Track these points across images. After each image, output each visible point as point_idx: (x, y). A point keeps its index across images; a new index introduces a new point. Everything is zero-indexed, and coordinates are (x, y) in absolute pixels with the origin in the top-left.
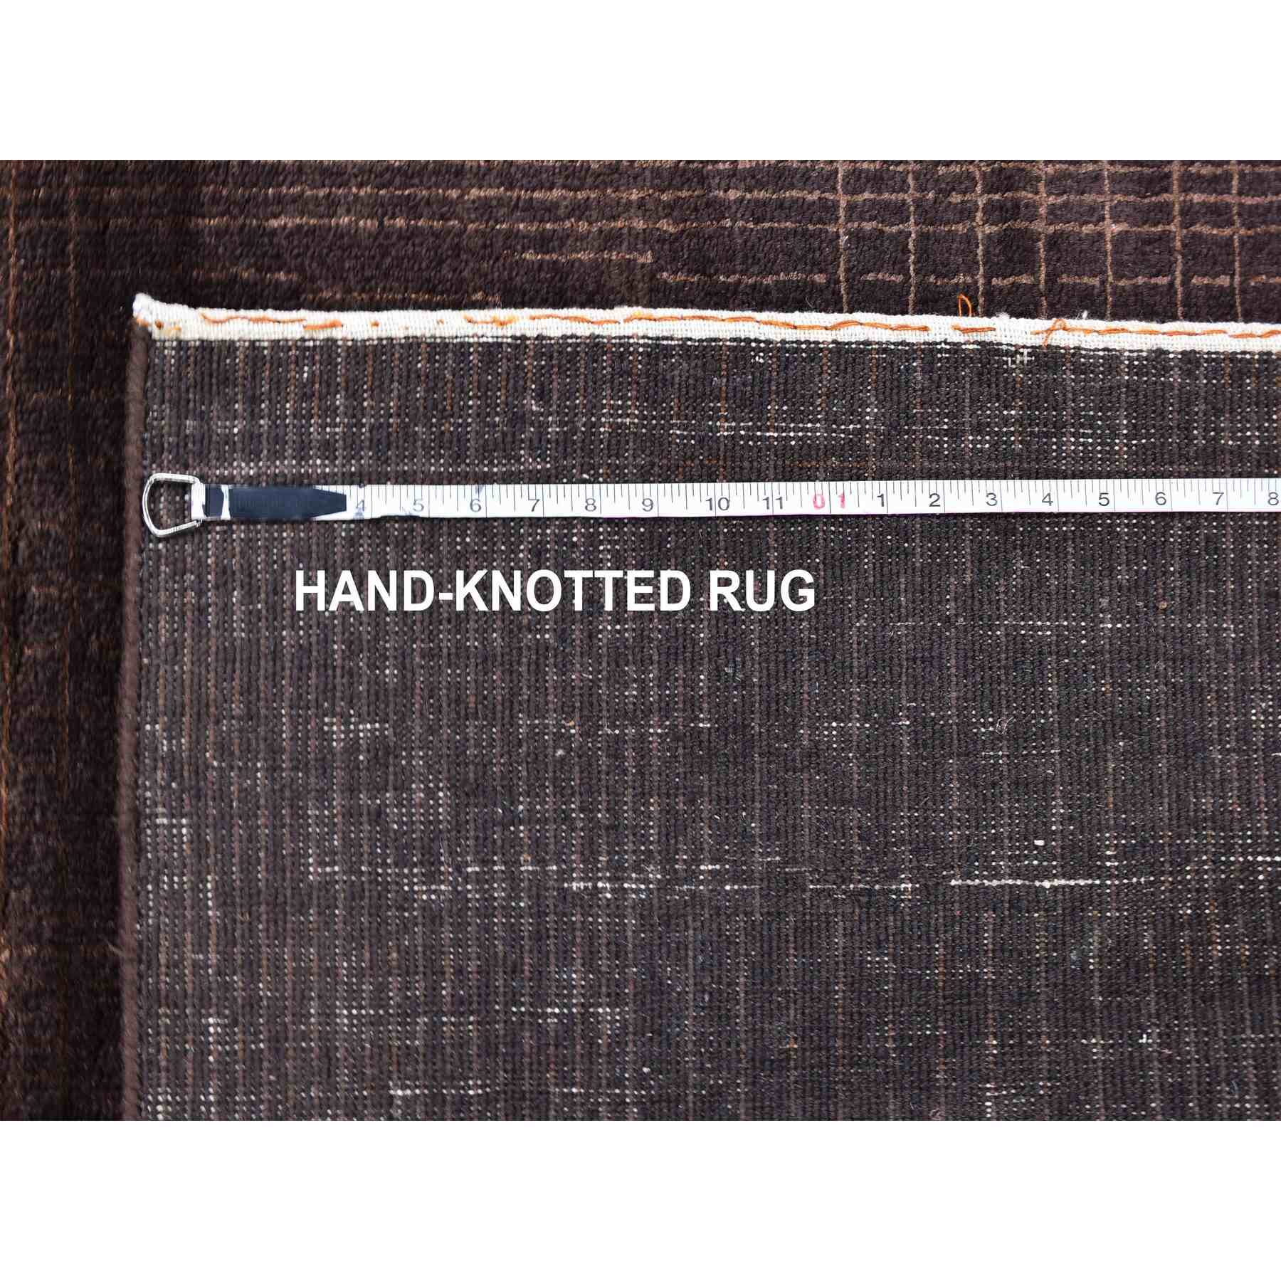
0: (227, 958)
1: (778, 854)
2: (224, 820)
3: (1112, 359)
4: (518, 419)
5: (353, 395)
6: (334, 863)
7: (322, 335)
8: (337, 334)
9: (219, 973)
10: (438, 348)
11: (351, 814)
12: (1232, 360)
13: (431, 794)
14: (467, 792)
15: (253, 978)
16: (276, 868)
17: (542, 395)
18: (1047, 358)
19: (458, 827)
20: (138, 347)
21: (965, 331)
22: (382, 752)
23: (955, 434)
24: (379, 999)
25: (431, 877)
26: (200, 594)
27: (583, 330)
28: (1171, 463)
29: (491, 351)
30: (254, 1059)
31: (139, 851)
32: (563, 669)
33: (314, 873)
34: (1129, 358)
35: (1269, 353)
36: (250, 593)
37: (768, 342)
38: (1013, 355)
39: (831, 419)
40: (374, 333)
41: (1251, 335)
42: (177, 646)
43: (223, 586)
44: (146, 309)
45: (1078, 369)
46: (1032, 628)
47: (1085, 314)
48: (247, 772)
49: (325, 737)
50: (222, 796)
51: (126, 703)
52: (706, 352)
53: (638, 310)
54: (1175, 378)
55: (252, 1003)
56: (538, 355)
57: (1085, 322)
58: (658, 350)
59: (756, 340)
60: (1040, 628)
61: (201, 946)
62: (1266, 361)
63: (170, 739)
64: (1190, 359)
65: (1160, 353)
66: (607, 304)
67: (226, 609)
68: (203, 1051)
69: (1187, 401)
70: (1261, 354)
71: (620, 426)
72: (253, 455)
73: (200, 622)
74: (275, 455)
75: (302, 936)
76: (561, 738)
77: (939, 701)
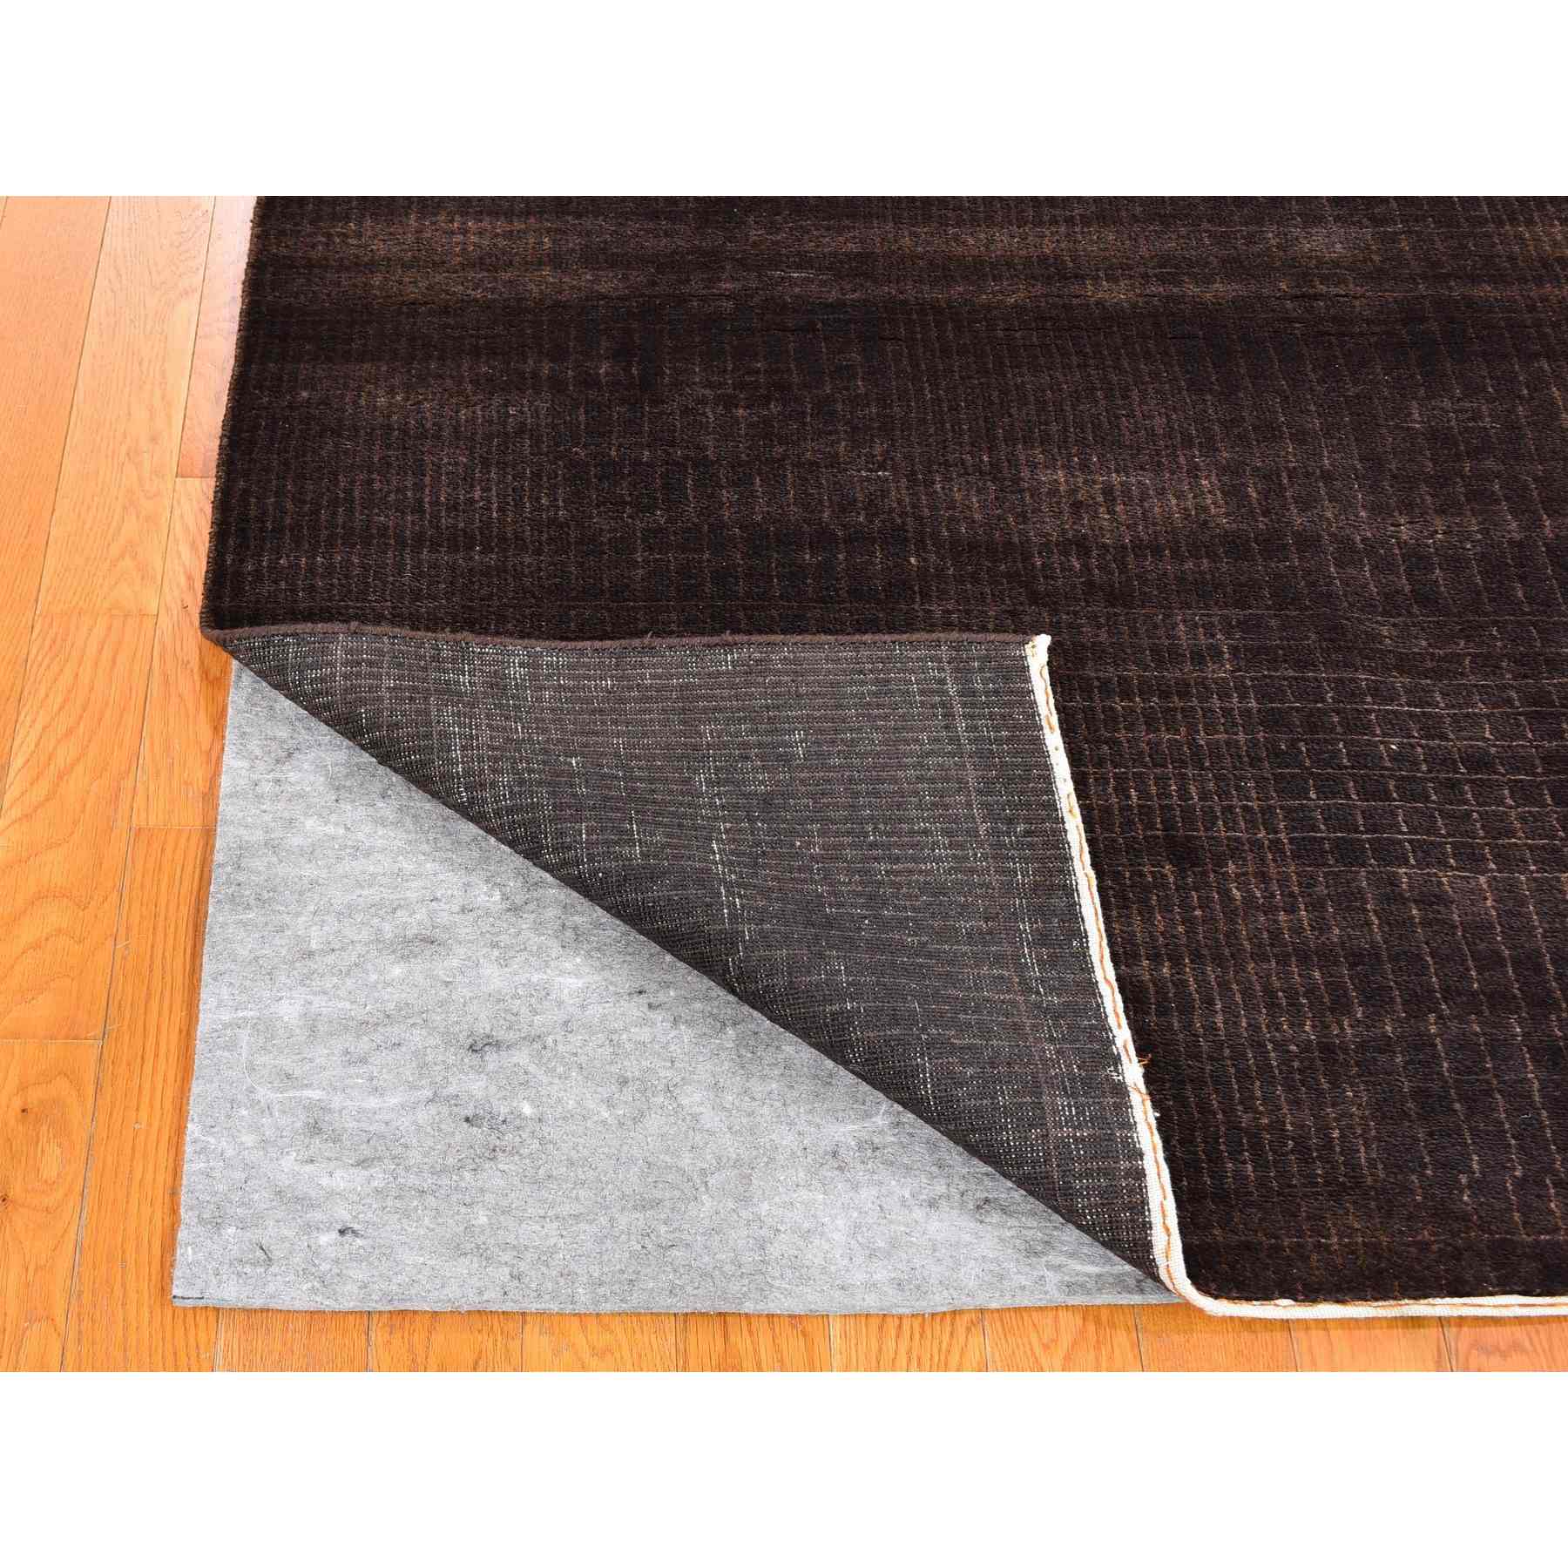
0: (648, 688)
1: (751, 937)
2: (732, 686)
3: (1130, 1126)
4: (1010, 821)
5: (1009, 740)
6: (712, 737)
7: (1044, 723)
8: (1046, 730)
9: (639, 685)
10: (1047, 779)
11: (745, 745)
12: (1142, 1202)
13: (762, 782)
14: (767, 801)
15: (635, 700)
16: (705, 710)
17: (1028, 833)
18: (1120, 1090)
19: (745, 795)
20: (1020, 638)
21: (1125, 1047)
22: (786, 759)
23: (1051, 1040)
24: (632, 757)
25: (709, 783)
26: (871, 671)
27: (1075, 852)
28: (1058, 1166)
29: (1052, 806)
30: (589, 701)
31: (709, 646)
32: (852, 845)
33: (706, 729)
34: (1132, 1138)
35: (1151, 1228)
36: (876, 694)
37: (1088, 948)
38: (1116, 1070)
39: (1043, 981)
40: (1051, 749)
41: (1164, 1216)
42: (837, 661)
43: (877, 681)
44: (1043, 642)
45: (1117, 1106)
46: (925, 1081)
47: (1158, 1115)
48: (764, 695)
49: (791, 732)
50: (748, 684)
51: (799, 638)
52: (1073, 914)
53: (1094, 882)
54: (1124, 1165)
55: (622, 701)
56: (1054, 831)
57: (1152, 1116)
58: (1070, 891)
59: (1087, 942)
60: (926, 1086)
61: (653, 677)
62: (1144, 1225)
63: (780, 660)
64: (1140, 1175)
65: (1141, 1155)
66: (1094, 865)
67: (863, 683)
68: (589, 678)
69: (1106, 1173)
70: (1150, 1223)
71: (1016, 873)
72: (961, 693)
73: (853, 671)
74: (964, 705)
75: (665, 723)
76: (808, 845)
77: (867, 1026)
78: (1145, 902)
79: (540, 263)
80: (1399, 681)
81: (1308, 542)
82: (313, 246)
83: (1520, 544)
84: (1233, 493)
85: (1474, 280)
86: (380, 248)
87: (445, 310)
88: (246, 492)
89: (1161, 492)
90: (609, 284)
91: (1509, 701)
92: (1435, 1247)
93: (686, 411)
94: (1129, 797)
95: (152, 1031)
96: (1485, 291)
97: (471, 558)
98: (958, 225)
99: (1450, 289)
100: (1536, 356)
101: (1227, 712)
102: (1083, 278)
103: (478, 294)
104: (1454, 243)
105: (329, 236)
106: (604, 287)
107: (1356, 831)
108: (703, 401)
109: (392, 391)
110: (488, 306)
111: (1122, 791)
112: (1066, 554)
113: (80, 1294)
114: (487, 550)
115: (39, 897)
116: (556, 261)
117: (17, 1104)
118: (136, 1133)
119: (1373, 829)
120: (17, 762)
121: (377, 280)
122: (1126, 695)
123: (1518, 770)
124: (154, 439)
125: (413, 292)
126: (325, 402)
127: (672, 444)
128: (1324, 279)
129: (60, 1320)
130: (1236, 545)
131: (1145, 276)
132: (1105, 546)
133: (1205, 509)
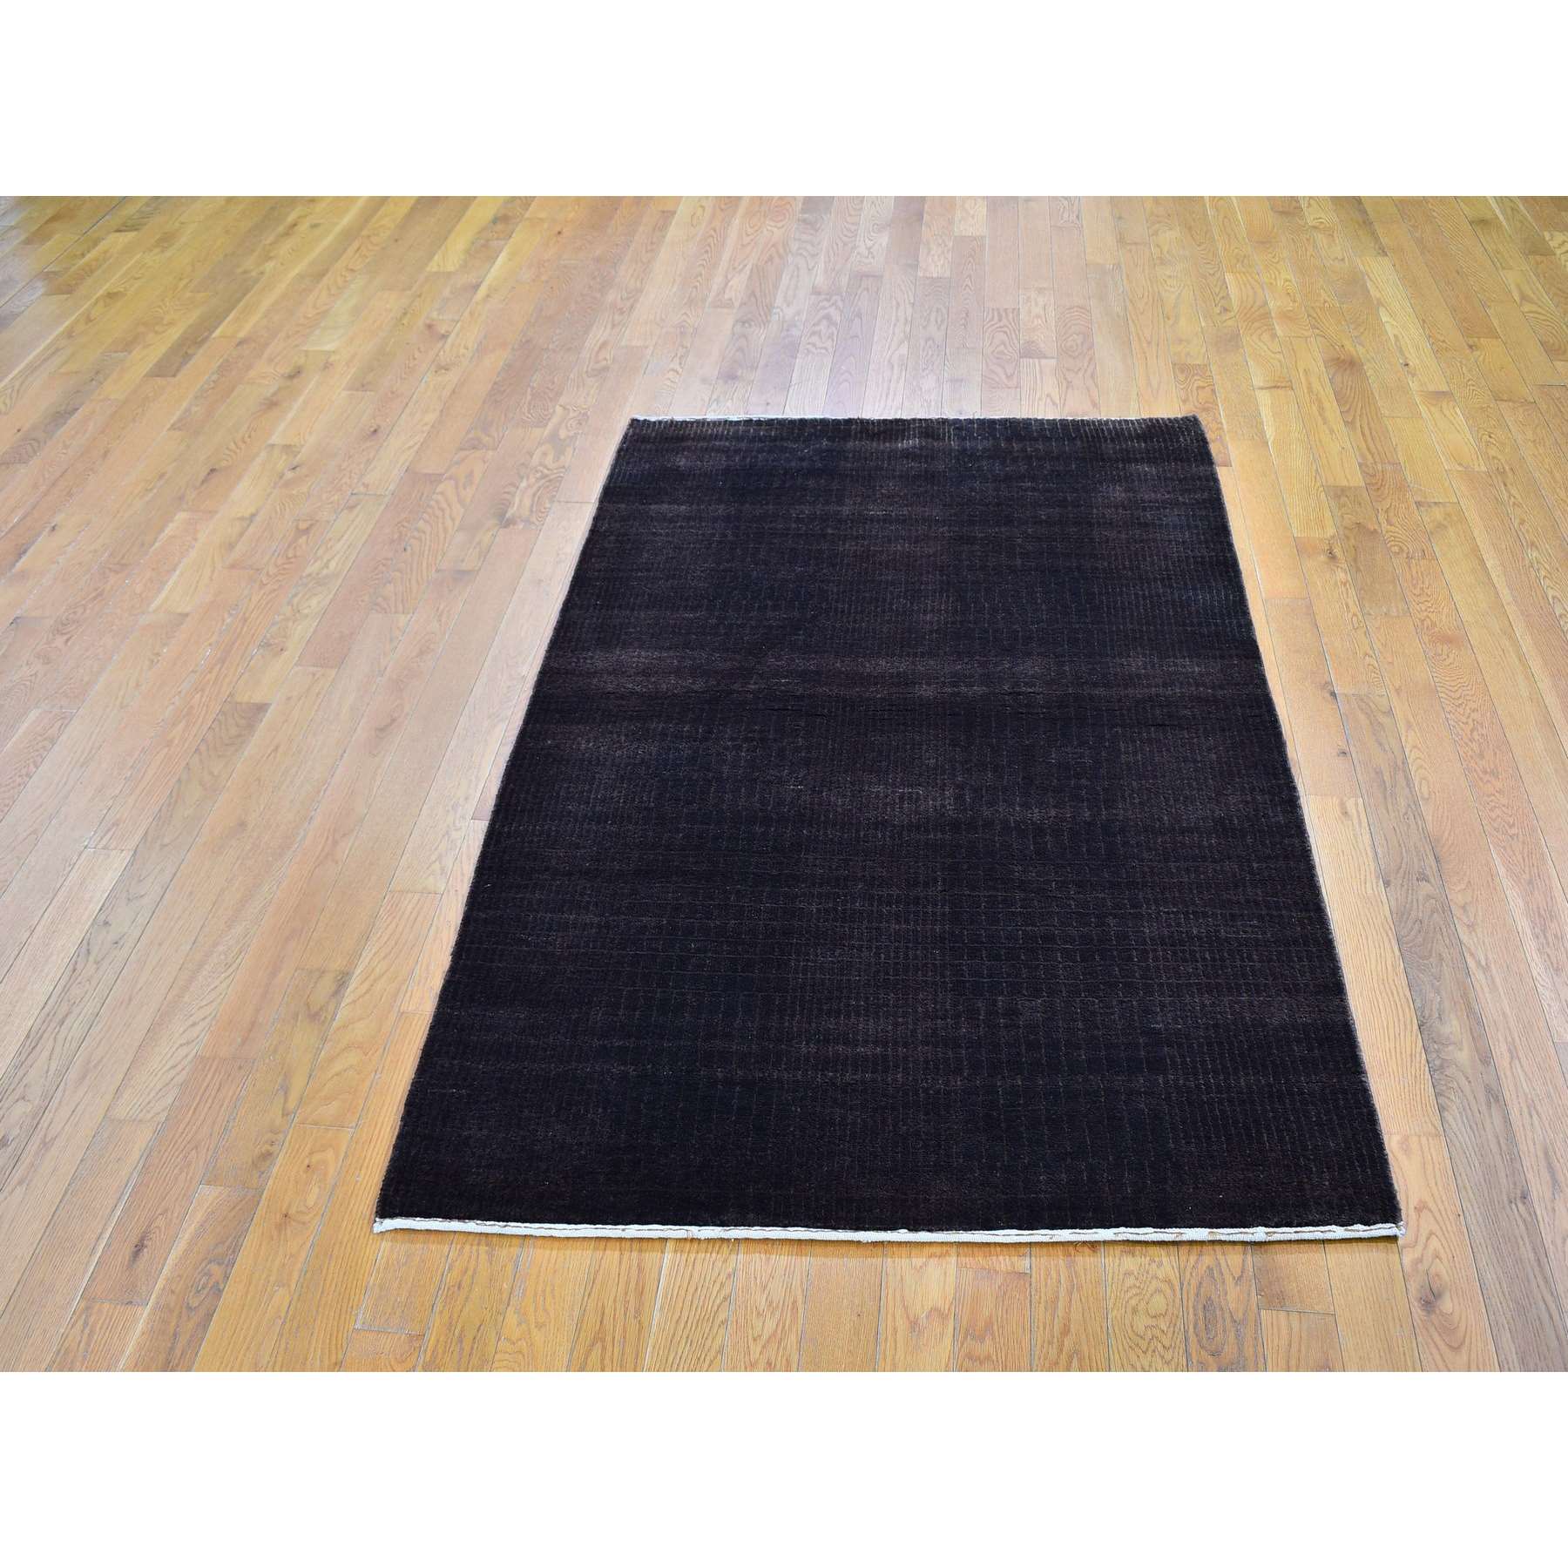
78: (877, 1013)
79: (670, 673)
80: (1018, 895)
81: (989, 824)
82: (570, 663)
83: (1089, 824)
84: (959, 798)
85: (1095, 685)
86: (600, 665)
87: (622, 697)
88: (513, 790)
89: (926, 798)
90: (699, 685)
91: (1070, 905)
92: (979, 1202)
93: (718, 754)
94: (880, 958)
95: (379, 1126)
96: (1099, 691)
97: (605, 828)
98: (864, 657)
99: (1083, 690)
100: (1116, 725)
101: (934, 914)
102: (915, 684)
103: (638, 689)
104: (1090, 666)
105: (578, 659)
106: (696, 687)
107: (983, 977)
108: (726, 748)
109: (588, 741)
110: (641, 695)
111: (877, 955)
112: (876, 829)
113: (306, 1272)
114: (614, 823)
115: (348, 1048)
116: (678, 672)
117: (306, 1162)
118: (357, 1181)
119: (990, 976)
120: (358, 971)
121: (595, 681)
122: (889, 904)
123: (1066, 942)
124: (466, 799)
125: (610, 688)
126: (557, 746)
127: (708, 770)
128: (1026, 684)
129: (293, 1286)
130: (955, 826)
131: (944, 683)
132: (894, 826)
133: (944, 806)
